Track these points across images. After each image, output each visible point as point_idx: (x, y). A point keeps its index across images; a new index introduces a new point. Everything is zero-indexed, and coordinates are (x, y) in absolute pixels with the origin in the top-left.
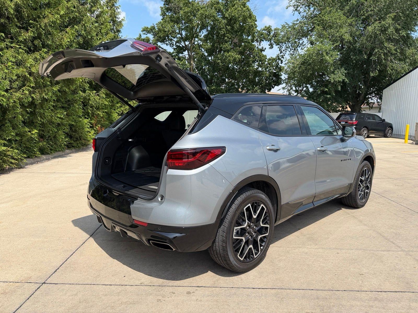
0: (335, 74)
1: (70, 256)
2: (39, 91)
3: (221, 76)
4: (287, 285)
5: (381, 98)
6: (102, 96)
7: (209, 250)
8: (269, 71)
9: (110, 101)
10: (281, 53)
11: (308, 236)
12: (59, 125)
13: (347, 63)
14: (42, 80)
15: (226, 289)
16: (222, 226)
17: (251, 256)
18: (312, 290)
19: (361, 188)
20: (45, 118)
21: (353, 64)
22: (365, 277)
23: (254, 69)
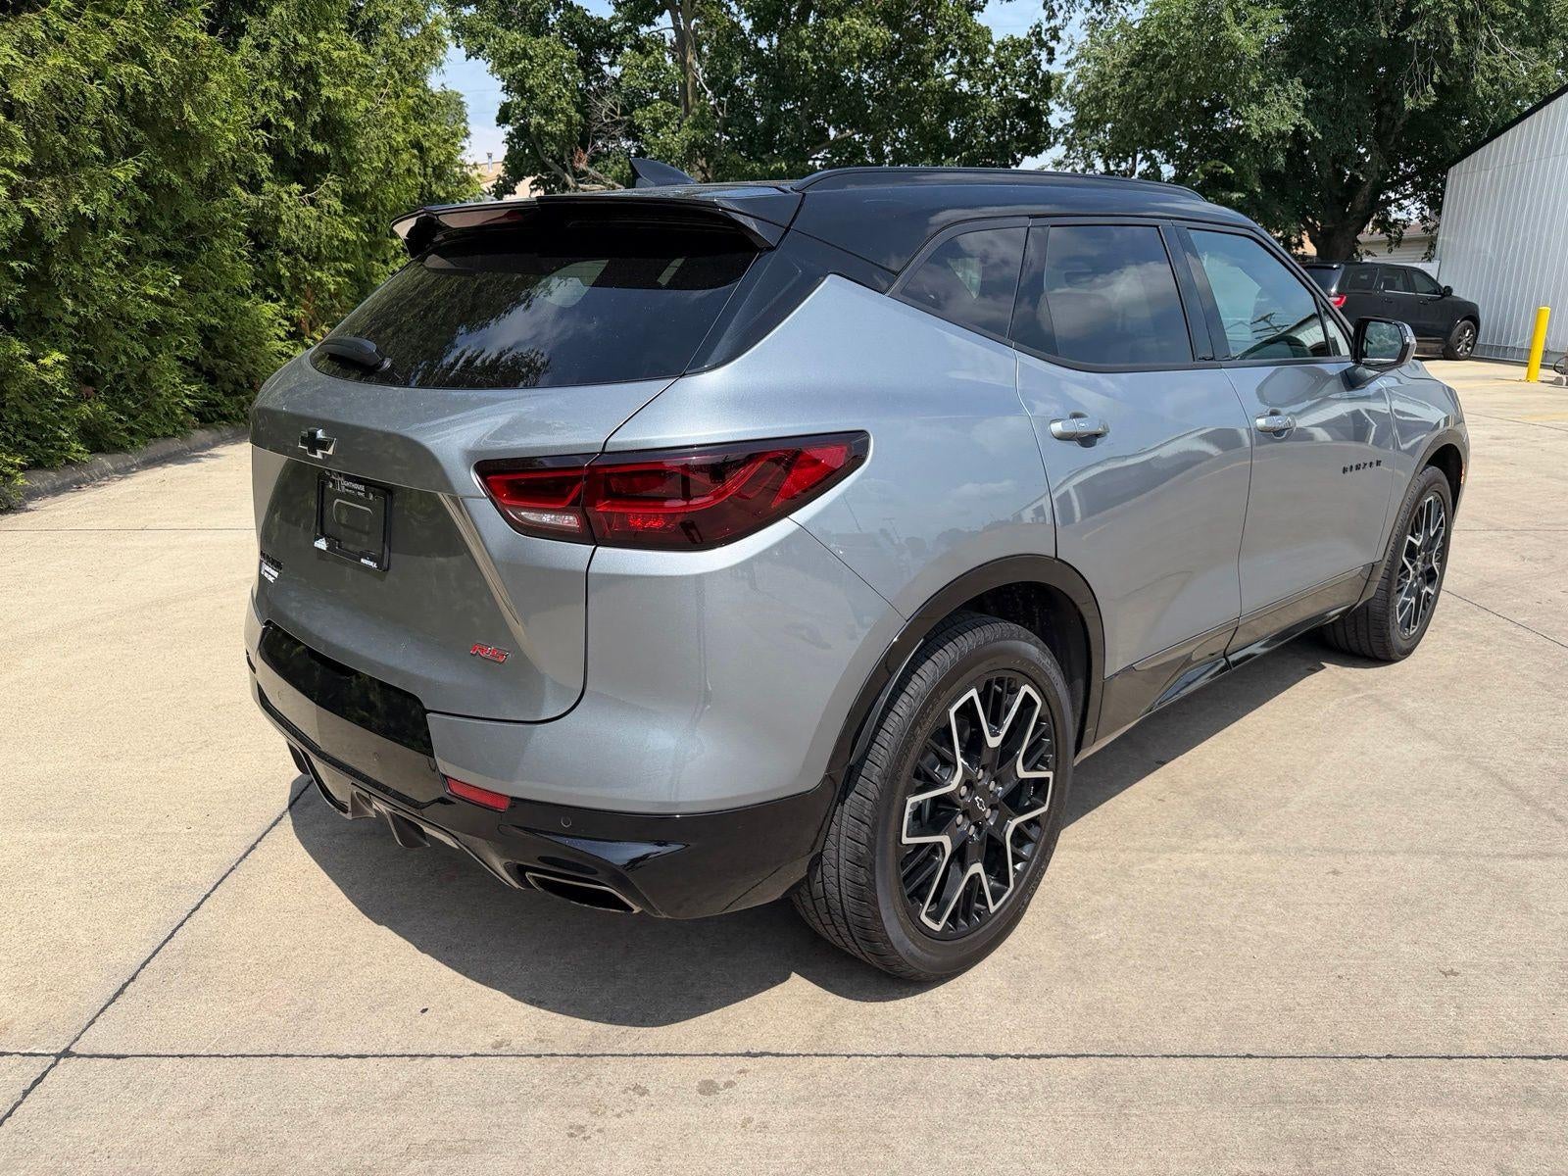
0: (1264, 104)
1: (189, 916)
2: (55, 185)
3: (811, 117)
4: (1140, 1039)
5: (1436, 204)
6: (329, 206)
7: (795, 898)
8: (1001, 95)
9: (362, 228)
10: (1049, 18)
11: (1200, 794)
12: (153, 328)
13: (1315, 58)
14: (63, 138)
15: (874, 1062)
16: (853, 795)
17: (977, 905)
18: (1249, 1056)
19: (1409, 582)
20: (95, 301)
21: (1337, 60)
22: (1466, 983)
23: (943, 85)
